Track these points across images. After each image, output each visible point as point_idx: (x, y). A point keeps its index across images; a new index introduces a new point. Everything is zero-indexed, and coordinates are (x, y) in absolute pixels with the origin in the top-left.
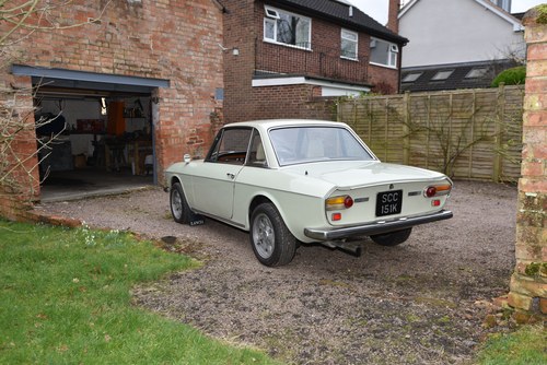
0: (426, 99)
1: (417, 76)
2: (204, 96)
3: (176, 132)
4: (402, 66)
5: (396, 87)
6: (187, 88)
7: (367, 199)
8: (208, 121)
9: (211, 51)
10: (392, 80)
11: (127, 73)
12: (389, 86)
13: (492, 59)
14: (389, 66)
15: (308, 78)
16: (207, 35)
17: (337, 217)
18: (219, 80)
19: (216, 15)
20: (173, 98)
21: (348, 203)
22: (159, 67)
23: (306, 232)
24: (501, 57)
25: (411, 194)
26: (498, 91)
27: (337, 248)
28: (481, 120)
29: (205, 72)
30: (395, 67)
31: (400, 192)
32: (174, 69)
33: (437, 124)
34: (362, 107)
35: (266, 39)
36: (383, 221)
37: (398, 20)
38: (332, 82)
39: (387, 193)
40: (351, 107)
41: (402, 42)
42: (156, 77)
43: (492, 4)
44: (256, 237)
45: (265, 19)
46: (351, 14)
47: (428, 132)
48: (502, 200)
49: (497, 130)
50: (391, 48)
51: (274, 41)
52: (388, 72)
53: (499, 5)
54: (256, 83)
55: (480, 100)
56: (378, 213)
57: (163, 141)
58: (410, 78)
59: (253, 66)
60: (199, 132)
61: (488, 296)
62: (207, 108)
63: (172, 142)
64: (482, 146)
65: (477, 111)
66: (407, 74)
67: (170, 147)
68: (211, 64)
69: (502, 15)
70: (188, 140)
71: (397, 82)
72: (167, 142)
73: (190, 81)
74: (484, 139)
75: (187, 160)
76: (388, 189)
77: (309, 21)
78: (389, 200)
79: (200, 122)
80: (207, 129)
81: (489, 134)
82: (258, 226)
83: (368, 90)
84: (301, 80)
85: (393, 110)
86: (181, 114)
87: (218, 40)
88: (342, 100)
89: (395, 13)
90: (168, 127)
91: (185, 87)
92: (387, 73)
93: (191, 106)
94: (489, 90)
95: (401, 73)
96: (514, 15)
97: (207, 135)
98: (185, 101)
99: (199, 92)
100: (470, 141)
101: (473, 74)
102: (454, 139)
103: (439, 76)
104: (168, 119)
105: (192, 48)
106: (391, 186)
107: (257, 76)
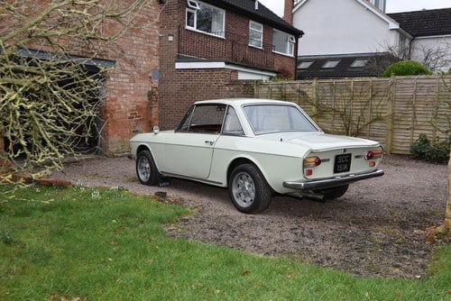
0: (331, 85)
1: (309, 64)
2: (144, 76)
3: (120, 108)
4: (299, 55)
5: (293, 73)
6: (129, 68)
7: (328, 160)
8: (146, 99)
9: (149, 37)
10: (290, 67)
11: (81, 54)
12: (288, 72)
13: (375, 51)
14: (288, 55)
15: (227, 63)
16: (146, 22)
17: (310, 173)
18: (156, 62)
19: (154, 5)
20: (117, 77)
21: (318, 162)
22: (106, 49)
23: (285, 185)
24: (382, 50)
25: (357, 157)
26: (390, 80)
27: (304, 197)
28: (377, 103)
29: (144, 55)
30: (292, 55)
31: (350, 155)
32: (119, 52)
33: (341, 106)
34: (277, 90)
35: (188, 27)
36: (339, 176)
37: (292, 14)
38: (247, 67)
39: (342, 155)
40: (267, 89)
41: (298, 34)
42: (105, 58)
43: (371, 5)
44: (235, 191)
45: (187, 10)
46: (257, 8)
47: (333, 113)
48: (398, 168)
49: (389, 112)
50: (289, 39)
51: (194, 29)
52: (287, 59)
53: (376, 6)
54: (179, 65)
55: (375, 87)
56: (336, 171)
57: (108, 115)
58: (304, 66)
59: (176, 50)
60: (139, 108)
61: (420, 228)
62: (145, 87)
63: (116, 116)
64: (377, 124)
65: (373, 96)
66: (301, 61)
67: (114, 121)
68: (149, 48)
69: (379, 14)
70: (129, 115)
71: (294, 68)
72: (111, 116)
73: (132, 63)
74: (378, 119)
75: (156, 131)
76: (342, 153)
77: (223, 13)
78: (342, 161)
79: (140, 99)
80: (145, 106)
81: (382, 115)
82: (236, 182)
83: (274, 75)
84: (221, 65)
85: (304, 93)
86: (124, 92)
87: (155, 27)
88: (258, 83)
89: (290, 8)
90: (113, 103)
91: (128, 68)
92: (286, 61)
93: (132, 84)
94: (383, 79)
95: (297, 60)
96: (388, 15)
97: (145, 111)
98: (128, 80)
99: (139, 72)
100: (368, 120)
101: (357, 64)
102: (354, 118)
103: (328, 65)
104: (113, 96)
105: (134, 33)
106: (345, 150)
107: (180, 59)
